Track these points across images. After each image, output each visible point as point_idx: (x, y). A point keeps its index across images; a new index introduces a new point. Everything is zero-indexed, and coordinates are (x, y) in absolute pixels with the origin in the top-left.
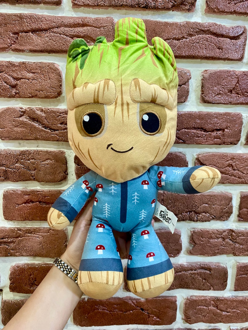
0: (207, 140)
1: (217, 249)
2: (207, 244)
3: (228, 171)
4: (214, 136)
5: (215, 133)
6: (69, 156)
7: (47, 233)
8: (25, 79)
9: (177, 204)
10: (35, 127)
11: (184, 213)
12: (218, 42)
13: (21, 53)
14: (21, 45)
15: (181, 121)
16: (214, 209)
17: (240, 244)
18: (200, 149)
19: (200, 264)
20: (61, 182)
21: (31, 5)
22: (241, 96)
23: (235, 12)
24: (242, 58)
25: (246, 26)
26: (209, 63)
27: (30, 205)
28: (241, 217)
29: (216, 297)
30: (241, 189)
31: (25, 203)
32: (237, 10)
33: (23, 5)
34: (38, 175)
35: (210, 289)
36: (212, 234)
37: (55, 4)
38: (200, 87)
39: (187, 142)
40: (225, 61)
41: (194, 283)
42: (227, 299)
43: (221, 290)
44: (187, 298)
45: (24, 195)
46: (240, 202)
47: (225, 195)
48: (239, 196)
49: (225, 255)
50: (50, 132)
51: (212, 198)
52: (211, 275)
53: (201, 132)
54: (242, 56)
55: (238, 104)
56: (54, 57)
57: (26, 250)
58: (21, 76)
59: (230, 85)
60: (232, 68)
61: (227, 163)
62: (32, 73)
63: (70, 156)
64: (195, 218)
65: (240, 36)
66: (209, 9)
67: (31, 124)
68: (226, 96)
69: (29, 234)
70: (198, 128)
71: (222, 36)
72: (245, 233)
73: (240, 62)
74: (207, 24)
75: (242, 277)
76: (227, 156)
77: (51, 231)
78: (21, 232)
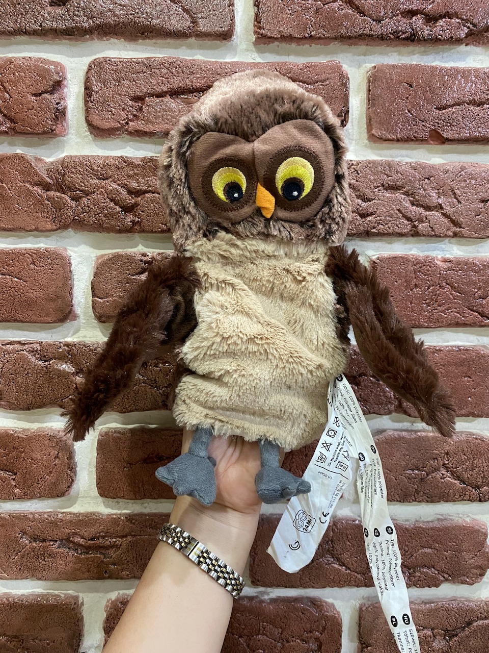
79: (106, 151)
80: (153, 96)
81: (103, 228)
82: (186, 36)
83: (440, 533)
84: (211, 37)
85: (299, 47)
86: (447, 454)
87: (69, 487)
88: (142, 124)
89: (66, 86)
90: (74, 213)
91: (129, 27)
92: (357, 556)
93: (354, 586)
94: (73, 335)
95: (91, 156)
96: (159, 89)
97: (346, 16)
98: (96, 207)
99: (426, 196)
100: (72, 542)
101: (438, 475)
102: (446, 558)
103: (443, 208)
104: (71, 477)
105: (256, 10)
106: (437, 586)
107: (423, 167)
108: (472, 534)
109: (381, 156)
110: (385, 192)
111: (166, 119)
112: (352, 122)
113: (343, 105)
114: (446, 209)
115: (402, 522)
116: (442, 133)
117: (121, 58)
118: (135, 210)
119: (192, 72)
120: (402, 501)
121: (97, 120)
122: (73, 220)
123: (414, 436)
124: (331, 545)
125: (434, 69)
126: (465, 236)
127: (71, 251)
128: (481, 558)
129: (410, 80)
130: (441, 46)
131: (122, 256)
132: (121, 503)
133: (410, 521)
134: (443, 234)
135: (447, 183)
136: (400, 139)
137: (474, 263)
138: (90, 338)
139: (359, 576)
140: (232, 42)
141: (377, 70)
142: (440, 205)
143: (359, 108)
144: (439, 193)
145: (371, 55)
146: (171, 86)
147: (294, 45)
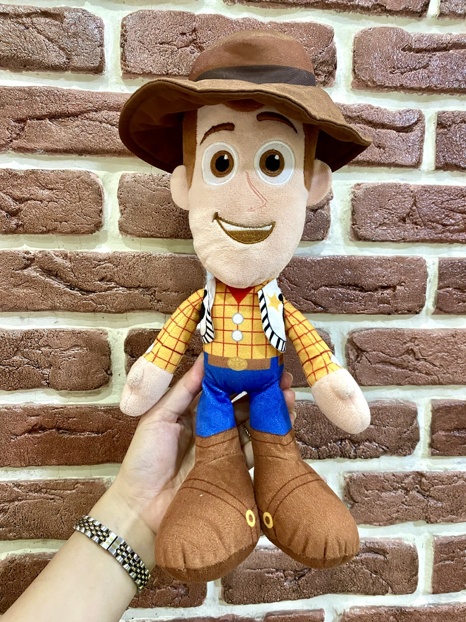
0: (365, 306)
1: (394, 510)
2: (376, 502)
3: (407, 362)
4: (379, 298)
5: (380, 294)
6: (114, 339)
7: (70, 490)
8: (35, 200)
9: (318, 425)
10: (52, 287)
11: (331, 443)
12: (376, 135)
13: (30, 154)
14: (29, 141)
15: (319, 272)
16: (385, 433)
17: (437, 500)
18: (356, 323)
19: (365, 542)
20: (100, 389)
21: (48, 73)
22: (421, 227)
23: (402, 88)
24: (418, 162)
25: (422, 110)
26: (364, 172)
27: (38, 435)
28: (435, 447)
29: (398, 607)
30: (433, 396)
31: (30, 432)
32: (406, 83)
33: (35, 72)
34: (55, 377)
35: (387, 592)
36: (383, 483)
37: (91, 71)
38: (350, 213)
39: (330, 309)
40: (390, 168)
41: (355, 580)
42: (419, 612)
43: (407, 594)
44: (344, 613)
45: (28, 415)
46: (432, 418)
47: (404, 407)
48: (430, 408)
49: (411, 523)
50: (80, 294)
51: (380, 413)
52: (386, 562)
53: (354, 292)
54: (419, 160)
55: (418, 241)
56: (88, 162)
57: (29, 527)
58: (29, 196)
59: (401, 209)
60: (403, 180)
61: (404, 346)
62: (49, 189)
63: (117, 340)
64: (352, 452)
65: (414, 126)
66: (359, 82)
67: (43, 281)
68: (395, 228)
69: (36, 494)
70: (350, 285)
71: (383, 126)
72: (444, 479)
73: (415, 171)
74: (355, 106)
75: (445, 566)
76: (404, 334)
77: (79, 485)
78: (20, 489)
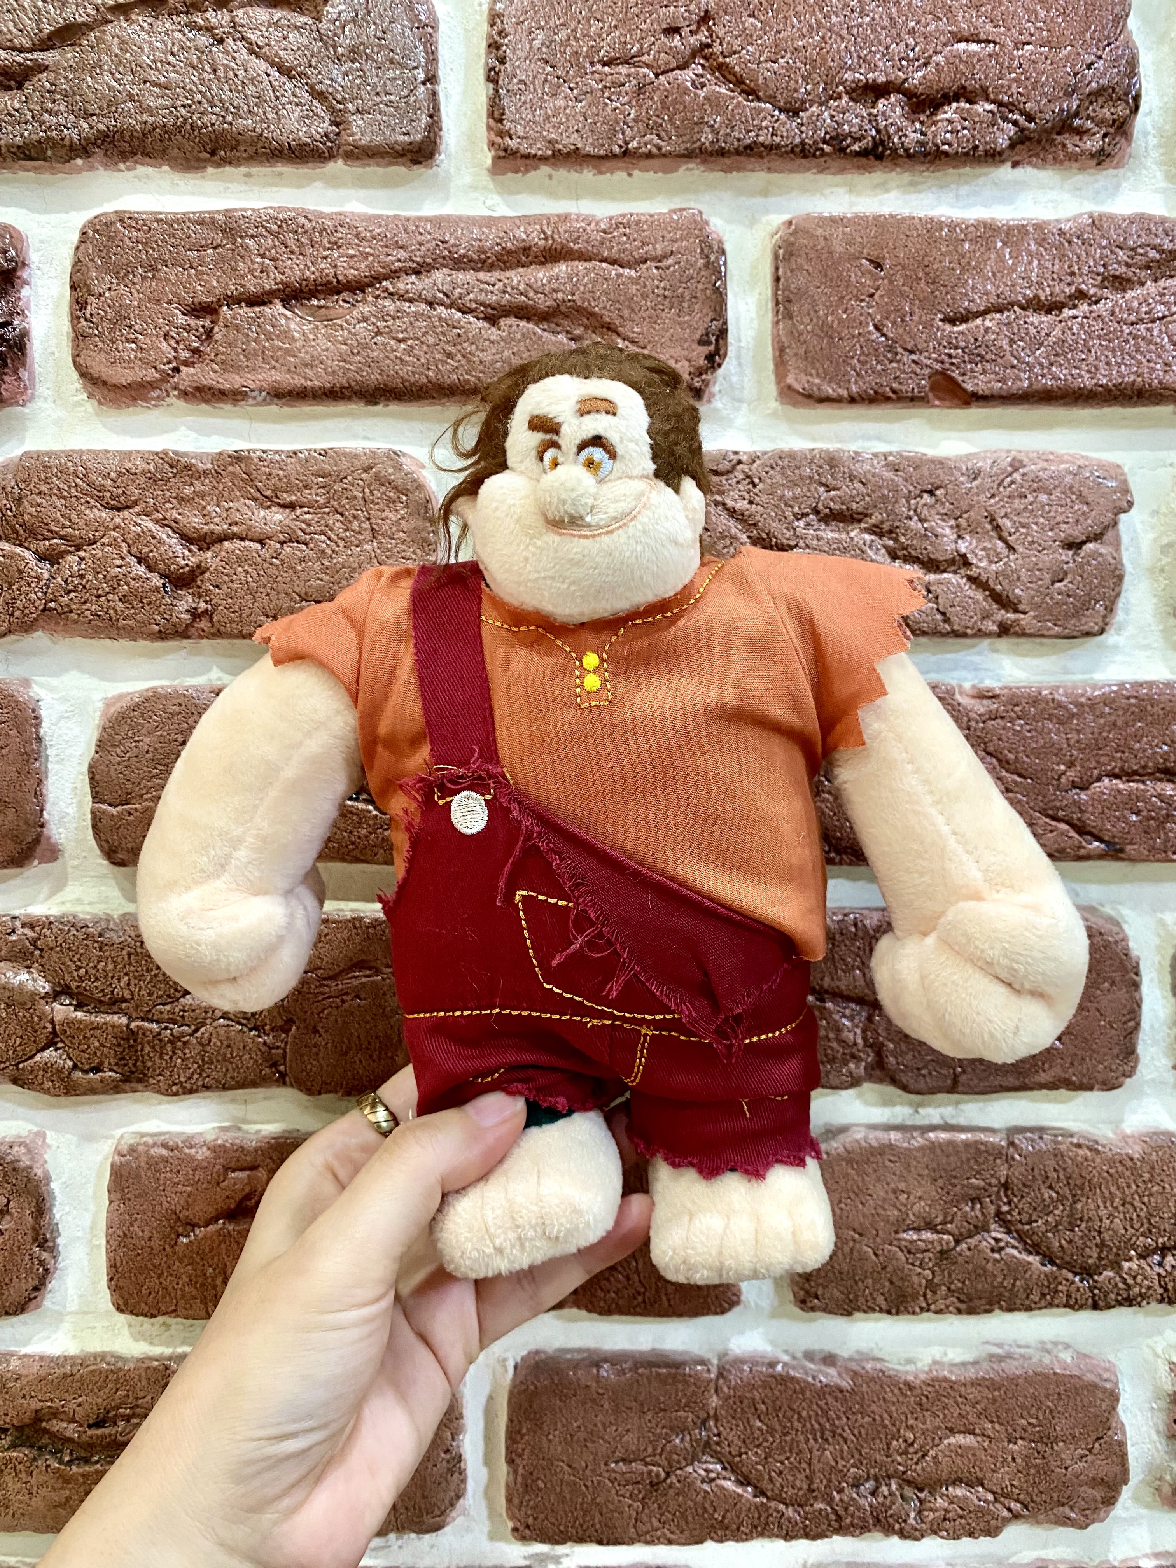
79: (128, 438)
80: (239, 303)
81: (118, 629)
82: (320, 156)
83: (996, 1393)
84: (383, 158)
85: (601, 177)
86: (1006, 1186)
87: (36, 1289)
88: (215, 372)
89: (26, 283)
90: (46, 593)
91: (179, 137)
92: (782, 1458)
93: (777, 1536)
94: (49, 897)
95: (90, 451)
96: (252, 286)
97: (714, 101)
98: (101, 576)
99: (925, 535)
100: (46, 1431)
101: (984, 1243)
102: (1014, 1459)
103: (970, 564)
104: (42, 1263)
105: (491, 92)
106: (992, 1532)
107: (918, 463)
108: (1077, 1394)
109: (814, 439)
110: (823, 527)
111: (272, 357)
112: (738, 358)
113: (711, 315)
114: (977, 567)
115: (897, 1367)
116: (960, 379)
117: (161, 213)
118: (199, 583)
119: (336, 243)
120: (894, 1311)
121: (101, 362)
122: (43, 611)
123: (918, 1141)
124: (716, 1431)
125: (932, 226)
126: (1028, 631)
127: (41, 686)
128: (1103, 1457)
129: (876, 253)
130: (951, 170)
131: (167, 697)
132: (173, 1327)
133: (919, 1365)
134: (973, 628)
135: (978, 502)
136: (856, 396)
137: (1053, 700)
138: (90, 904)
139: (790, 1512)
140: (435, 168)
141: (796, 232)
142: (963, 556)
143: (755, 322)
144: (958, 526)
145: (781, 195)
146: (283, 277)
147: (588, 175)
